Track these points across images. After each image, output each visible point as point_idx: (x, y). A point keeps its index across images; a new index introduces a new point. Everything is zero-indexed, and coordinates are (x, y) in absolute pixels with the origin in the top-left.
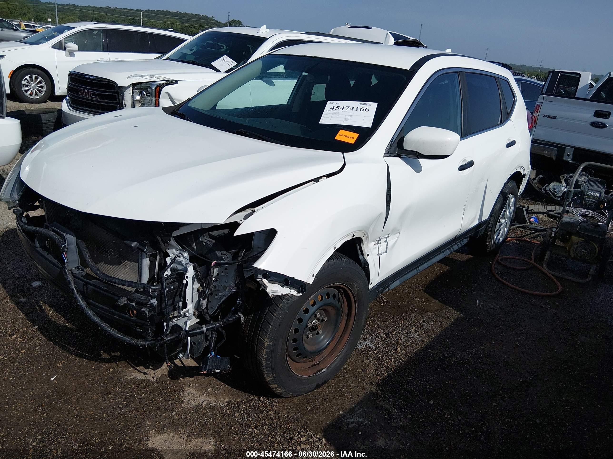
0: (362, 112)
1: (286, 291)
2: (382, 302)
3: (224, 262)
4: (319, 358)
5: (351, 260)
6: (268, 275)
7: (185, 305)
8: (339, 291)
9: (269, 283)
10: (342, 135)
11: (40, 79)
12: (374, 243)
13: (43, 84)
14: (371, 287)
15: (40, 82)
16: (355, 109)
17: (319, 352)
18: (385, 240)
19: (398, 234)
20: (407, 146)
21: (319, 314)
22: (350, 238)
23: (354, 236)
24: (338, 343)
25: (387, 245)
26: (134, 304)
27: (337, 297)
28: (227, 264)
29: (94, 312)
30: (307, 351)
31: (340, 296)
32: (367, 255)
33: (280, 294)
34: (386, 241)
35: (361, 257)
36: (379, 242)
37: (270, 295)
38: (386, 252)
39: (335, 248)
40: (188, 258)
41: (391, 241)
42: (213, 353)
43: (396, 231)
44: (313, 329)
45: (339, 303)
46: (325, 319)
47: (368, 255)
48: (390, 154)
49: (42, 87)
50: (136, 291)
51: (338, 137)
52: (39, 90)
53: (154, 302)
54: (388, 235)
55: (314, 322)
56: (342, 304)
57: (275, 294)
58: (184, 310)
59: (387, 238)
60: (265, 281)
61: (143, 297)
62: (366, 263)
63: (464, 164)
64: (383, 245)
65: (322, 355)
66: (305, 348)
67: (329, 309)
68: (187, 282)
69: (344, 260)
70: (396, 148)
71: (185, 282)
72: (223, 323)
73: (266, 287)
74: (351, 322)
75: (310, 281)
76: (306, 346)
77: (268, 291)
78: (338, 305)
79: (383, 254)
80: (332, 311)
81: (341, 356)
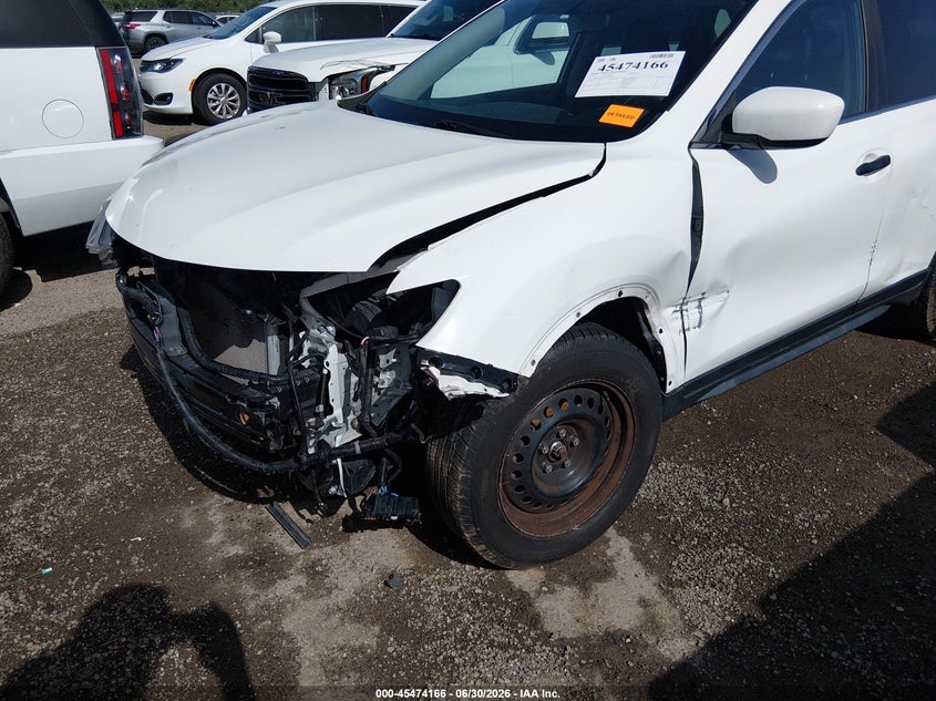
0: (655, 69)
1: (477, 388)
2: (708, 419)
3: (381, 338)
4: (568, 506)
5: (620, 339)
6: (438, 359)
7: (329, 410)
8: (602, 394)
9: (442, 374)
10: (612, 114)
11: (231, 89)
12: (673, 309)
13: (236, 96)
14: (669, 389)
15: (232, 94)
16: (642, 65)
17: (567, 497)
18: (697, 303)
19: (726, 294)
20: (739, 127)
21: (563, 433)
22: (613, 296)
23: (620, 293)
24: (605, 482)
25: (701, 313)
26: (245, 405)
27: (597, 404)
28: (386, 341)
29: (199, 417)
30: (541, 493)
31: (604, 403)
32: (658, 330)
33: (462, 393)
34: (700, 307)
35: (647, 335)
36: (684, 307)
37: (447, 394)
38: (699, 326)
39: (579, 314)
40: (334, 334)
41: (710, 306)
42: (385, 489)
43: (717, 287)
44: (555, 457)
45: (600, 413)
46: (577, 442)
47: (661, 331)
48: (705, 142)
49: (234, 101)
50: (251, 384)
51: (605, 119)
52: (230, 106)
53: (276, 402)
54: (703, 294)
55: (555, 444)
56: (607, 419)
57: (454, 393)
58: (329, 417)
59: (700, 300)
60: (435, 371)
61: (258, 394)
62: (659, 347)
63: (869, 161)
64: (692, 314)
65: (573, 503)
66: (536, 488)
67: (583, 424)
68: (329, 372)
69: (607, 339)
70: (718, 131)
71: (325, 372)
72: (387, 440)
73: (436, 381)
74: (628, 448)
75: (528, 372)
76: (540, 485)
77: (440, 387)
78: (599, 418)
79: (692, 330)
80: (589, 429)
81: (606, 508)
